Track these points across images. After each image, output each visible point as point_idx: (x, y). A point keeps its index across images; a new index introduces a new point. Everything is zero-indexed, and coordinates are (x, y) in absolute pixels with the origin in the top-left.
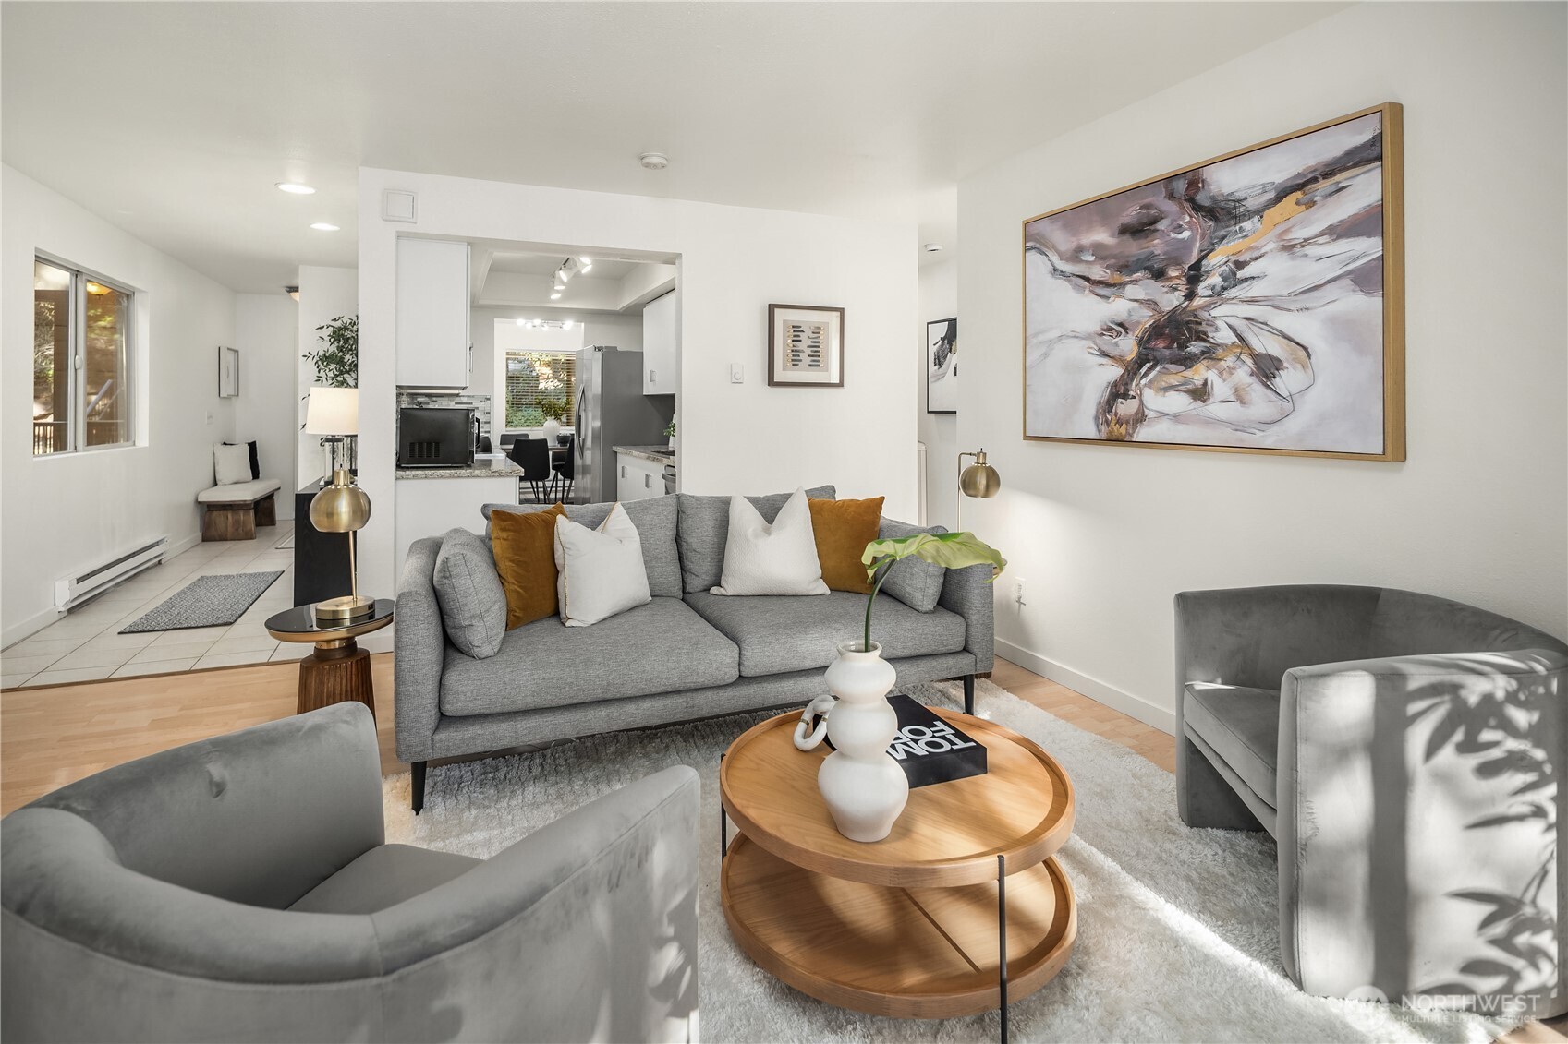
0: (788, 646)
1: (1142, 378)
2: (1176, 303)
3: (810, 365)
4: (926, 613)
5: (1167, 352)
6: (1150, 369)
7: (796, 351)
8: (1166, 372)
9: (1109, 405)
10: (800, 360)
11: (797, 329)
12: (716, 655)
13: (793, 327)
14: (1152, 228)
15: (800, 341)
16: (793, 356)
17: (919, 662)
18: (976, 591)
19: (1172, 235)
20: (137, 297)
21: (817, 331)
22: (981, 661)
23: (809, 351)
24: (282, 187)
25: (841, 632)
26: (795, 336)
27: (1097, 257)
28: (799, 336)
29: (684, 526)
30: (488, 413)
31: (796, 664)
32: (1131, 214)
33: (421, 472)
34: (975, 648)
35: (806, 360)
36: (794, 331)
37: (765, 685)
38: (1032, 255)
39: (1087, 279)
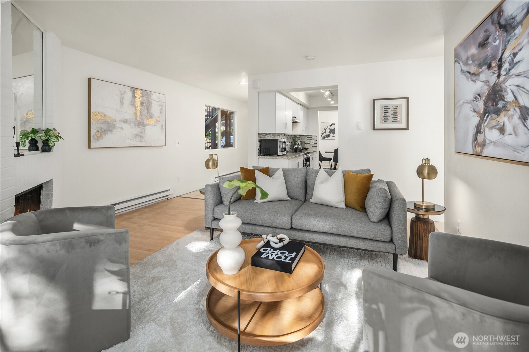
0: (308, 221)
1: (485, 122)
2: (495, 81)
3: (393, 122)
4: (374, 222)
5: (492, 108)
6: (487, 117)
7: (385, 116)
8: (492, 119)
9: (475, 138)
10: (388, 120)
11: (386, 108)
12: (282, 218)
13: (384, 107)
14: (487, 42)
15: (388, 112)
16: (384, 118)
17: (365, 241)
18: (396, 218)
19: (493, 44)
20: (235, 113)
21: (396, 108)
22: (398, 248)
23: (392, 116)
24: (240, 83)
25: (330, 221)
26: (385, 110)
27: (472, 61)
28: (387, 110)
29: (308, 178)
30: (316, 141)
31: (311, 228)
32: (481, 37)
33: (264, 157)
34: (395, 242)
35: (390, 119)
36: (385, 109)
37: (300, 232)
38: (457, 64)
39: (469, 73)
